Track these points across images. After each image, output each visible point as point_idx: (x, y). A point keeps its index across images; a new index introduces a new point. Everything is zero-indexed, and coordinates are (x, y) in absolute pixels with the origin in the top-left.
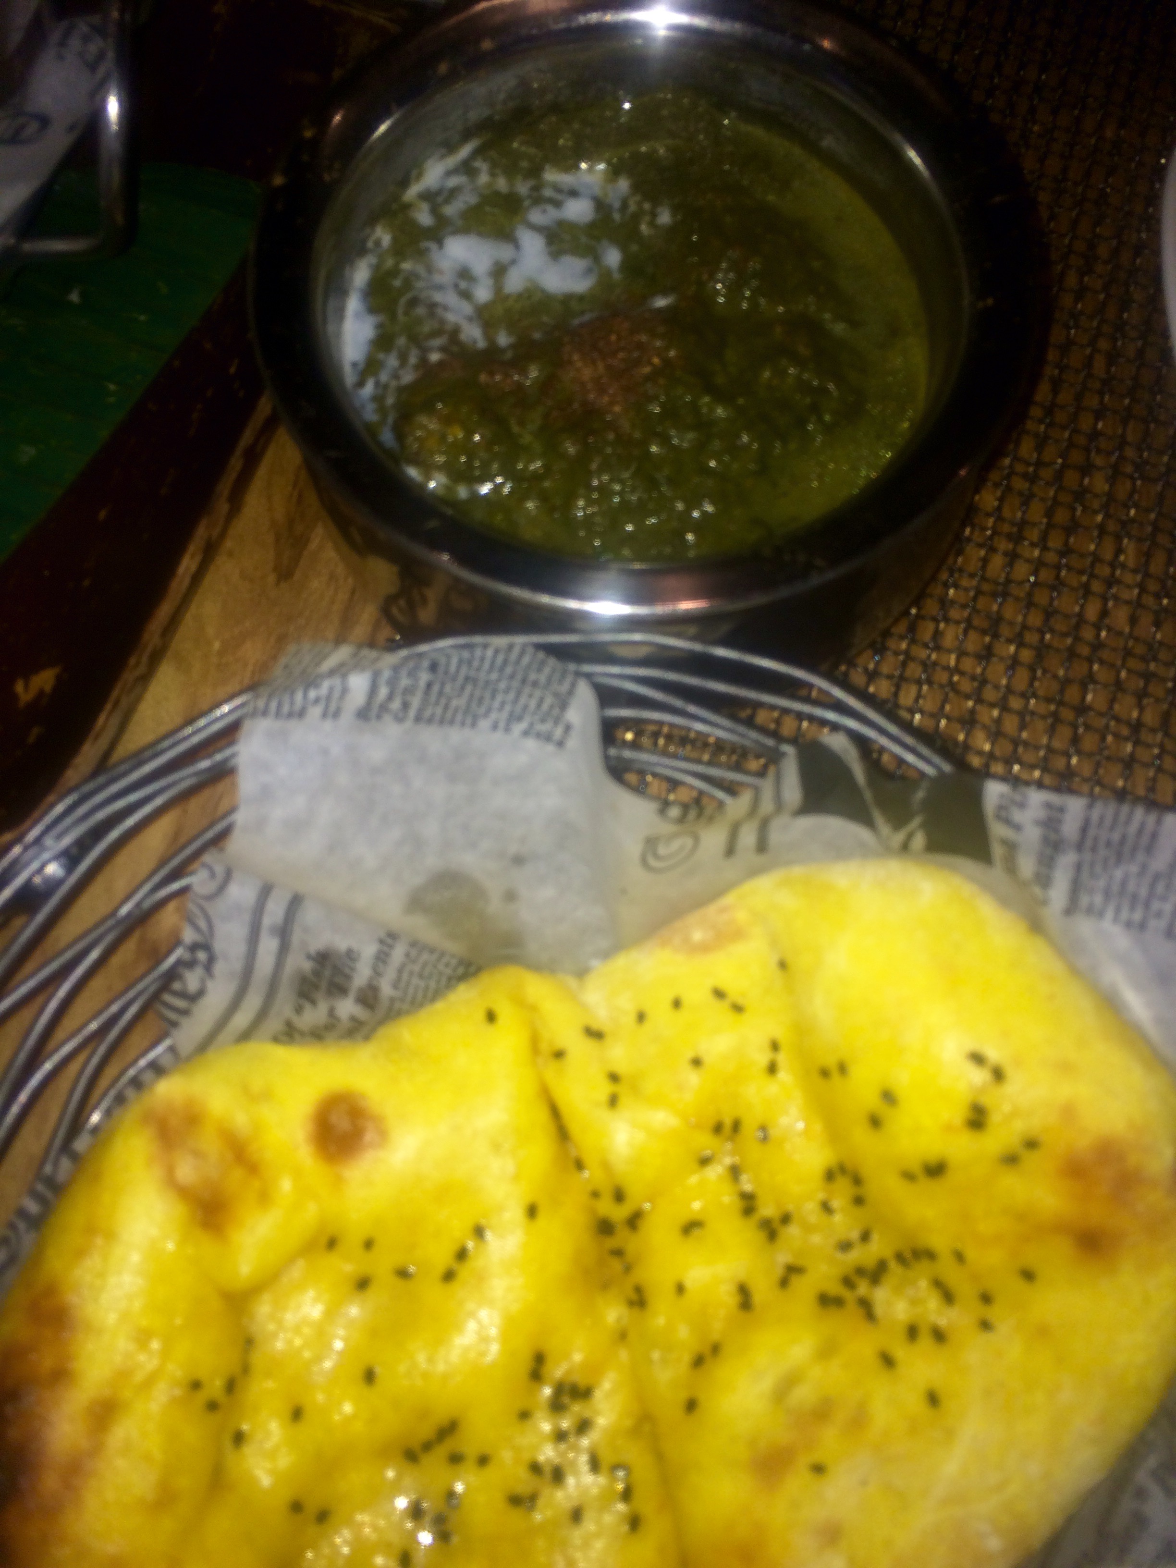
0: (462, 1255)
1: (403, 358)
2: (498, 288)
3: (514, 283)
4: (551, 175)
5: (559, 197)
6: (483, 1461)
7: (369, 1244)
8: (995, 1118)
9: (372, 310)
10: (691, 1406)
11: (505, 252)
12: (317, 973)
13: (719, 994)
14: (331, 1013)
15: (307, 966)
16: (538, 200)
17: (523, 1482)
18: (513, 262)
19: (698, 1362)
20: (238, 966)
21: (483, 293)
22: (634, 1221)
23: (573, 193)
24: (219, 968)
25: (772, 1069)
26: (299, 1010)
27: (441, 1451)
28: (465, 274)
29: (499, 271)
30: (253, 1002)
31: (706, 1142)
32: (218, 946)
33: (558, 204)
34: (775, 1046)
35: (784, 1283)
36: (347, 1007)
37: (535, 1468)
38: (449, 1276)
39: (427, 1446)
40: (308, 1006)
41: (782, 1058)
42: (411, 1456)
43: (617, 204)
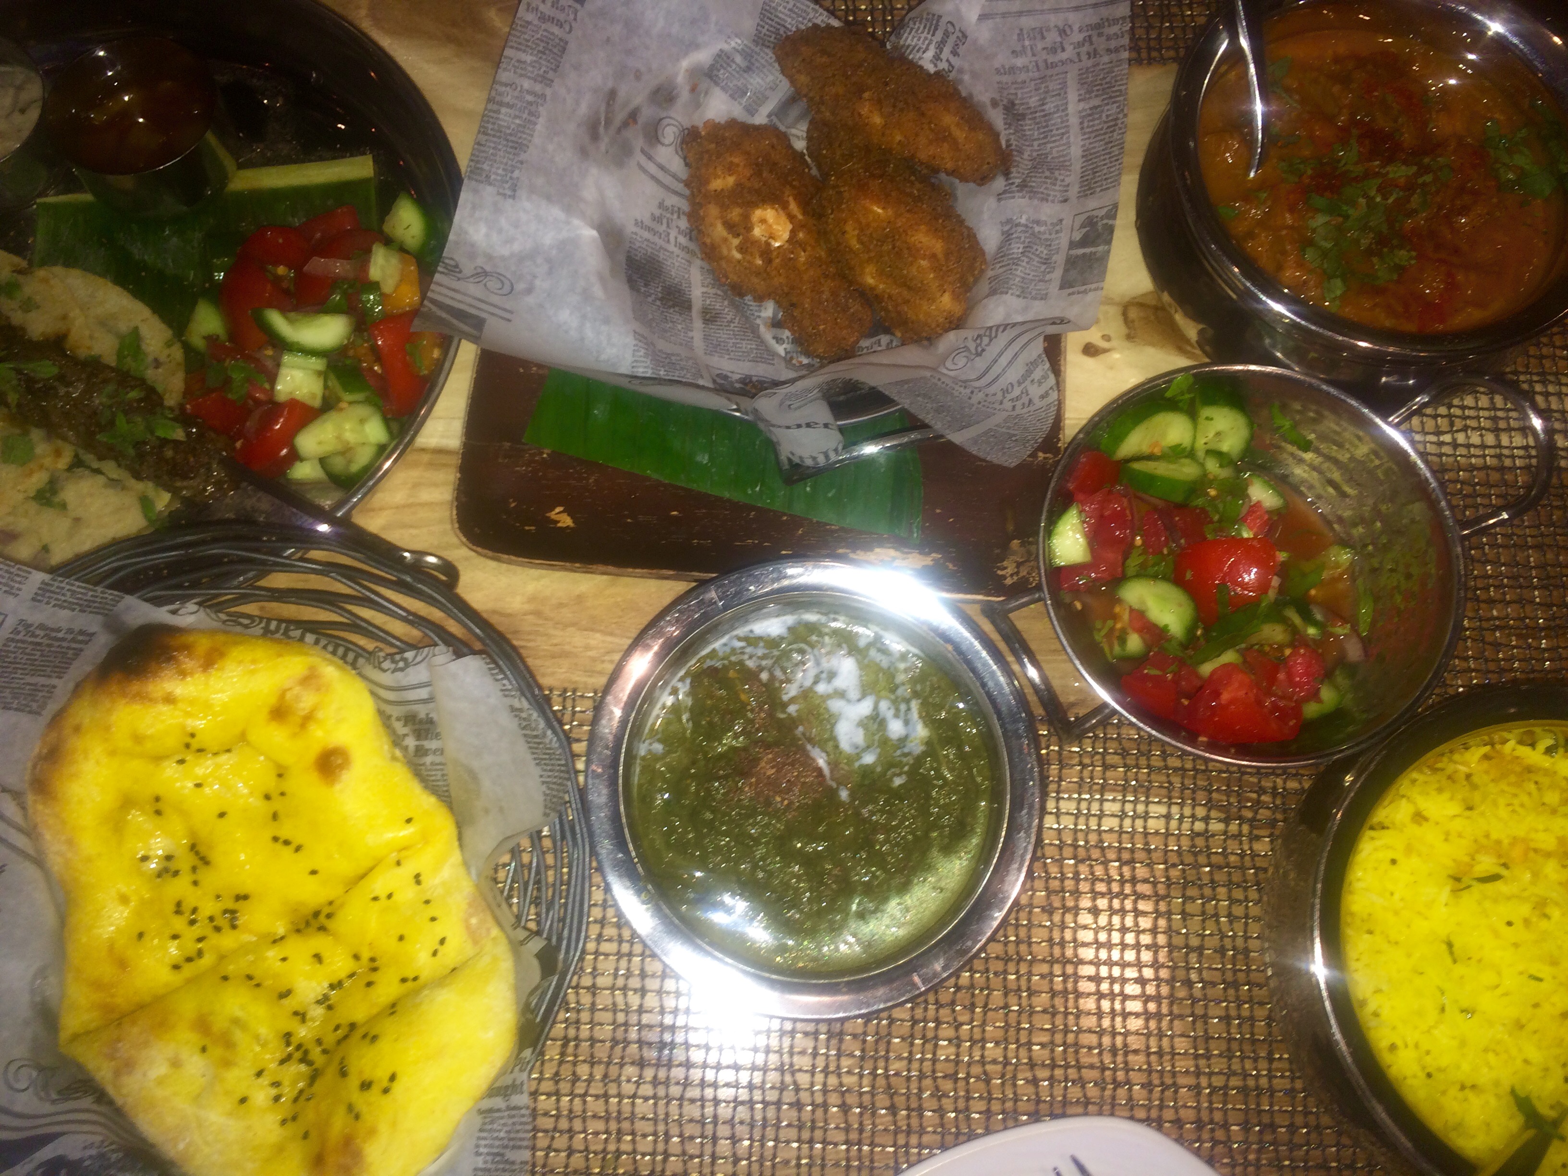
0: (287, 843)
1: (764, 657)
2: (829, 697)
3: (835, 705)
4: (915, 705)
5: (902, 713)
6: (195, 883)
7: (283, 794)
8: (366, 1094)
9: (790, 629)
10: (225, 978)
11: (854, 694)
12: (421, 722)
13: (442, 941)
14: (405, 735)
15: (422, 715)
16: (895, 702)
17: (187, 907)
18: (849, 701)
19: (250, 977)
20: (405, 683)
21: (822, 688)
22: (322, 929)
23: (907, 723)
24: (399, 675)
25: (404, 980)
26: (398, 719)
27: (198, 863)
28: (832, 675)
29: (841, 694)
30: (391, 696)
31: (366, 955)
32: (410, 670)
33: (896, 716)
34: (415, 979)
35: (296, 1013)
36: (411, 742)
37: (194, 911)
38: (276, 839)
39: (197, 853)
40: (402, 723)
41: (410, 984)
42: (193, 847)
43: (906, 750)
